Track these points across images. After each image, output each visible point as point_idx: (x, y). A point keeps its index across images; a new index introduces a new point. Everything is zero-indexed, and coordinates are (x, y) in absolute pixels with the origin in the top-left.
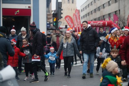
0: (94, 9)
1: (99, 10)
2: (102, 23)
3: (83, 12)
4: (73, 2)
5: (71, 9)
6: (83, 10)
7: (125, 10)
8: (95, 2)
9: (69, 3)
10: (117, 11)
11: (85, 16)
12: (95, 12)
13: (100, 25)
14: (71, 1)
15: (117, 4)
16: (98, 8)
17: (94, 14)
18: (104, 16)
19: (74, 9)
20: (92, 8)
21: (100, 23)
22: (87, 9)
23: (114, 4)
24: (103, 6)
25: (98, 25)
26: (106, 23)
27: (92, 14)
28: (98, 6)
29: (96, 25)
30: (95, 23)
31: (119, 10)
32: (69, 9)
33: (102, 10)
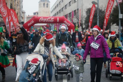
0: (59, 10)
1: (63, 11)
2: (53, 19)
3: (52, 13)
4: (47, 7)
5: (46, 12)
6: (52, 11)
8: (60, 4)
9: (44, 7)
10: (76, 10)
12: (60, 12)
13: (51, 21)
14: (46, 6)
15: (76, 3)
17: (59, 14)
18: (66, 15)
19: (48, 12)
20: (58, 9)
21: (51, 19)
22: (55, 10)
23: (74, 4)
24: (65, 7)
25: (49, 21)
28: (62, 8)
29: (46, 21)
31: (78, 9)
32: (44, 12)
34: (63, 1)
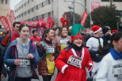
1: (33, 11)
3: (17, 12)
4: (6, 3)
5: (5, 10)
6: (16, 11)
7: (58, 12)
8: (29, 3)
9: (3, 3)
10: (51, 12)
11: (19, 17)
12: (29, 13)
14: (4, 2)
16: (32, 9)
17: (27, 15)
18: (37, 17)
19: (8, 10)
20: (26, 9)
21: (34, 24)
22: (21, 9)
23: (48, 5)
24: (36, 7)
26: (40, 24)
27: (25, 14)
29: (30, 26)
30: (29, 23)
31: (53, 12)
32: (3, 9)
33: (35, 11)
34: (33, 1)
